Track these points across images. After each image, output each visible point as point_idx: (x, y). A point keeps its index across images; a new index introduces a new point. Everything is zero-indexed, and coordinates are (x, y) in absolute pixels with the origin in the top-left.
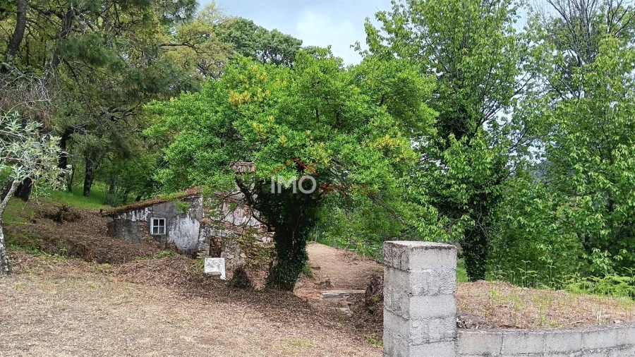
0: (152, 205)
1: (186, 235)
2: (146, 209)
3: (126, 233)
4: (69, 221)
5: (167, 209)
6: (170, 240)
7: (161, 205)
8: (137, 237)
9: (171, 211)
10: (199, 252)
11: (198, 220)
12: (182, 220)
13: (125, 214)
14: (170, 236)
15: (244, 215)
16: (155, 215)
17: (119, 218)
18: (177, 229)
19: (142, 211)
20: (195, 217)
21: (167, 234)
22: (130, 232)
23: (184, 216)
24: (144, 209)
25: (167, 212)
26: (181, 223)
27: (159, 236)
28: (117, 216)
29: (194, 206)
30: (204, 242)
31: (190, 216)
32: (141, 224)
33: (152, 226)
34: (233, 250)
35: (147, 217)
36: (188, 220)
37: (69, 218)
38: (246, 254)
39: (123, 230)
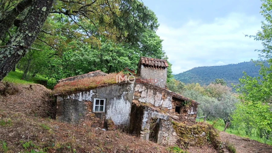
0: (96, 88)
1: (120, 113)
2: (91, 91)
3: (73, 110)
4: (10, 94)
5: (108, 92)
6: (108, 117)
7: (103, 89)
8: (83, 114)
9: (110, 93)
10: (142, 131)
11: (129, 101)
12: (118, 101)
13: (74, 95)
14: (108, 113)
15: (162, 99)
16: (98, 97)
17: (69, 98)
18: (114, 108)
19: (88, 93)
20: (127, 99)
21: (106, 112)
22: (76, 110)
23: (119, 97)
24: (89, 91)
25: (107, 94)
26: (117, 104)
27: (100, 114)
28: (66, 96)
29: (127, 91)
30: (147, 122)
31: (124, 98)
32: (86, 103)
33: (95, 105)
34: (168, 129)
35: (91, 98)
36: (122, 101)
37: (11, 92)
38: (177, 132)
39: (71, 108)
